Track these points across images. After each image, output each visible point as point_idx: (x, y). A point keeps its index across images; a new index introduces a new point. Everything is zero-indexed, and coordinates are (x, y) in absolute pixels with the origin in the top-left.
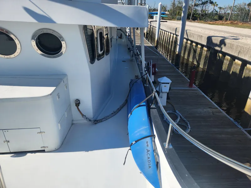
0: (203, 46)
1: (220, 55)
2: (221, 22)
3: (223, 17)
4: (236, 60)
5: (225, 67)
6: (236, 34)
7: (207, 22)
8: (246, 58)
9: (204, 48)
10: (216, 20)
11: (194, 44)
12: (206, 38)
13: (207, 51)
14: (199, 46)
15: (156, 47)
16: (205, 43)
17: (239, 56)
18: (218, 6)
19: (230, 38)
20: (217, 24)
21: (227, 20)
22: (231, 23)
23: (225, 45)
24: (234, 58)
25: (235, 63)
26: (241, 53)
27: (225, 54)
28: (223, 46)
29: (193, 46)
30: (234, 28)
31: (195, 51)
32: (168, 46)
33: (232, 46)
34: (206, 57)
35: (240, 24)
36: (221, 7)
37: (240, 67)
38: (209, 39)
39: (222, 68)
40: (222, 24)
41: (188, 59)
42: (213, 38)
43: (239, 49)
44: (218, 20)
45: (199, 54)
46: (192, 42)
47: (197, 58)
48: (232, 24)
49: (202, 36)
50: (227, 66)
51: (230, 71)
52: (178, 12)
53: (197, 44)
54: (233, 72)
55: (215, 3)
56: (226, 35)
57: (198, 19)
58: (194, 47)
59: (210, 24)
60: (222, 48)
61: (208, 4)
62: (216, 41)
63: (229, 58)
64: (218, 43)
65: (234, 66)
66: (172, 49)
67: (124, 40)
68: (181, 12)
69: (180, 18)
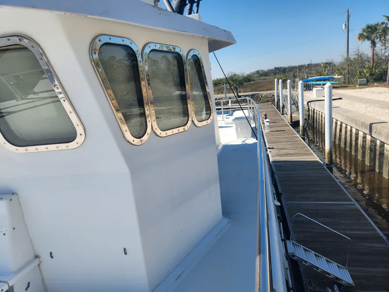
68: (365, 71)
69: (365, 82)
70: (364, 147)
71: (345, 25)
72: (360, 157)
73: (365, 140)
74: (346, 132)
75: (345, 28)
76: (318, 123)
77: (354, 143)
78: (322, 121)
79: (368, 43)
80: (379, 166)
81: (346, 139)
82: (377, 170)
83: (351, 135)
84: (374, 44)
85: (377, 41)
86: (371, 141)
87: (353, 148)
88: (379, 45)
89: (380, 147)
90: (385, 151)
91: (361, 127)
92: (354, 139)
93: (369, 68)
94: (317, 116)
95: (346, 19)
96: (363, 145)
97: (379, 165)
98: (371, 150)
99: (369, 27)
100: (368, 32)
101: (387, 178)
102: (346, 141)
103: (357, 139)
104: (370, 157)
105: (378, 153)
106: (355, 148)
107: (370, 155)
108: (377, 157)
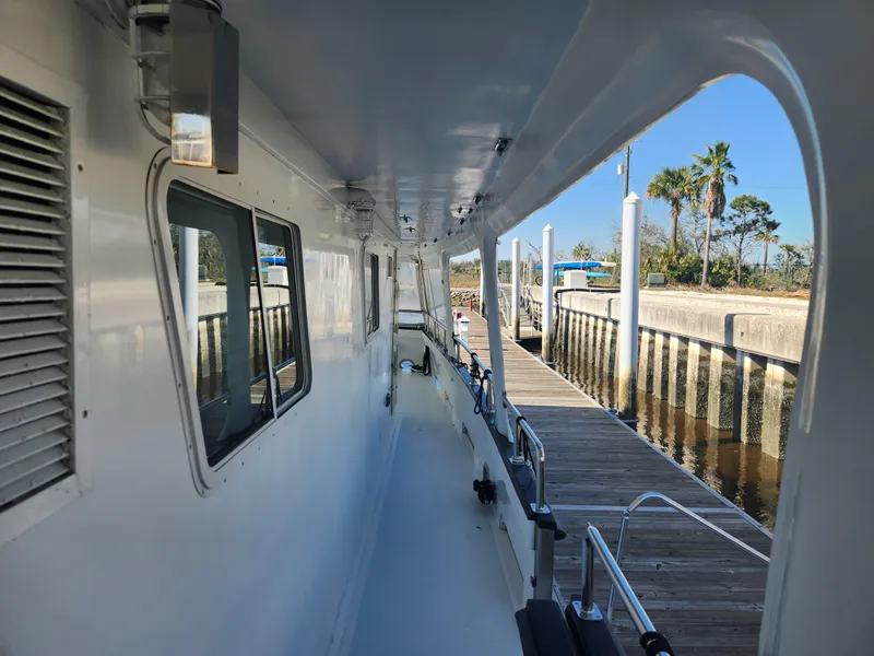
15: (630, 415)
52: (649, 261)
57: (731, 281)
67: (444, 382)
68: (659, 261)
69: (662, 280)
70: (703, 384)
71: (623, 167)
72: (691, 409)
73: (704, 364)
74: (651, 354)
75: (623, 172)
76: (577, 342)
77: (673, 377)
78: (587, 335)
80: (748, 430)
81: (650, 370)
82: (744, 439)
83: (666, 357)
84: (677, 208)
85: (683, 201)
86: (723, 363)
87: (672, 390)
88: (686, 211)
89: (752, 375)
90: (768, 385)
91: (698, 329)
92: (673, 365)
93: (666, 255)
94: (574, 328)
96: (699, 377)
97: (750, 425)
98: (723, 387)
99: (668, 173)
100: (665, 182)
101: (777, 457)
102: (650, 378)
103: (682, 365)
104: (722, 408)
105: (746, 392)
106: (678, 389)
107: (722, 400)
108: (745, 402)
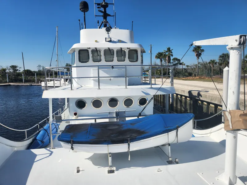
0: (186, 97)
1: (200, 102)
2: (191, 78)
3: (192, 74)
4: (211, 105)
5: (205, 110)
6: (206, 88)
7: (180, 78)
8: (216, 103)
9: (187, 98)
10: (187, 76)
11: (179, 96)
12: (188, 92)
13: (190, 100)
14: (183, 97)
16: (187, 95)
17: (212, 102)
18: (186, 65)
19: (203, 91)
20: (189, 80)
21: (195, 75)
22: (199, 78)
23: (201, 96)
24: (209, 103)
25: (211, 106)
26: (212, 100)
27: (202, 101)
28: (200, 97)
29: (178, 97)
30: (203, 82)
31: (181, 101)
32: (157, 98)
33: (206, 97)
34: (190, 104)
35: (207, 78)
36: (188, 65)
37: (214, 109)
38: (190, 92)
39: (203, 110)
40: (193, 80)
41: (177, 107)
42: (192, 92)
43: (211, 97)
44: (189, 76)
45: (185, 103)
46: (177, 95)
47: (184, 105)
48: (201, 79)
49: (184, 91)
50: (206, 108)
51: (209, 112)
53: (181, 96)
54: (210, 113)
55: (183, 63)
56: (200, 89)
58: (180, 98)
59: (183, 80)
60: (200, 98)
61: (179, 65)
62: (195, 94)
63: (206, 103)
64: (197, 95)
65: (210, 108)
66: (162, 100)
75: (150, 52)
79: (159, 60)
84: (161, 61)
85: (163, 59)
88: (163, 61)
95: (150, 49)
99: (159, 53)
100: (159, 55)
